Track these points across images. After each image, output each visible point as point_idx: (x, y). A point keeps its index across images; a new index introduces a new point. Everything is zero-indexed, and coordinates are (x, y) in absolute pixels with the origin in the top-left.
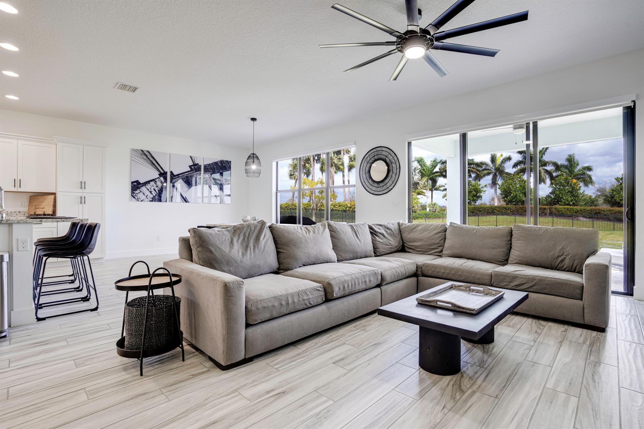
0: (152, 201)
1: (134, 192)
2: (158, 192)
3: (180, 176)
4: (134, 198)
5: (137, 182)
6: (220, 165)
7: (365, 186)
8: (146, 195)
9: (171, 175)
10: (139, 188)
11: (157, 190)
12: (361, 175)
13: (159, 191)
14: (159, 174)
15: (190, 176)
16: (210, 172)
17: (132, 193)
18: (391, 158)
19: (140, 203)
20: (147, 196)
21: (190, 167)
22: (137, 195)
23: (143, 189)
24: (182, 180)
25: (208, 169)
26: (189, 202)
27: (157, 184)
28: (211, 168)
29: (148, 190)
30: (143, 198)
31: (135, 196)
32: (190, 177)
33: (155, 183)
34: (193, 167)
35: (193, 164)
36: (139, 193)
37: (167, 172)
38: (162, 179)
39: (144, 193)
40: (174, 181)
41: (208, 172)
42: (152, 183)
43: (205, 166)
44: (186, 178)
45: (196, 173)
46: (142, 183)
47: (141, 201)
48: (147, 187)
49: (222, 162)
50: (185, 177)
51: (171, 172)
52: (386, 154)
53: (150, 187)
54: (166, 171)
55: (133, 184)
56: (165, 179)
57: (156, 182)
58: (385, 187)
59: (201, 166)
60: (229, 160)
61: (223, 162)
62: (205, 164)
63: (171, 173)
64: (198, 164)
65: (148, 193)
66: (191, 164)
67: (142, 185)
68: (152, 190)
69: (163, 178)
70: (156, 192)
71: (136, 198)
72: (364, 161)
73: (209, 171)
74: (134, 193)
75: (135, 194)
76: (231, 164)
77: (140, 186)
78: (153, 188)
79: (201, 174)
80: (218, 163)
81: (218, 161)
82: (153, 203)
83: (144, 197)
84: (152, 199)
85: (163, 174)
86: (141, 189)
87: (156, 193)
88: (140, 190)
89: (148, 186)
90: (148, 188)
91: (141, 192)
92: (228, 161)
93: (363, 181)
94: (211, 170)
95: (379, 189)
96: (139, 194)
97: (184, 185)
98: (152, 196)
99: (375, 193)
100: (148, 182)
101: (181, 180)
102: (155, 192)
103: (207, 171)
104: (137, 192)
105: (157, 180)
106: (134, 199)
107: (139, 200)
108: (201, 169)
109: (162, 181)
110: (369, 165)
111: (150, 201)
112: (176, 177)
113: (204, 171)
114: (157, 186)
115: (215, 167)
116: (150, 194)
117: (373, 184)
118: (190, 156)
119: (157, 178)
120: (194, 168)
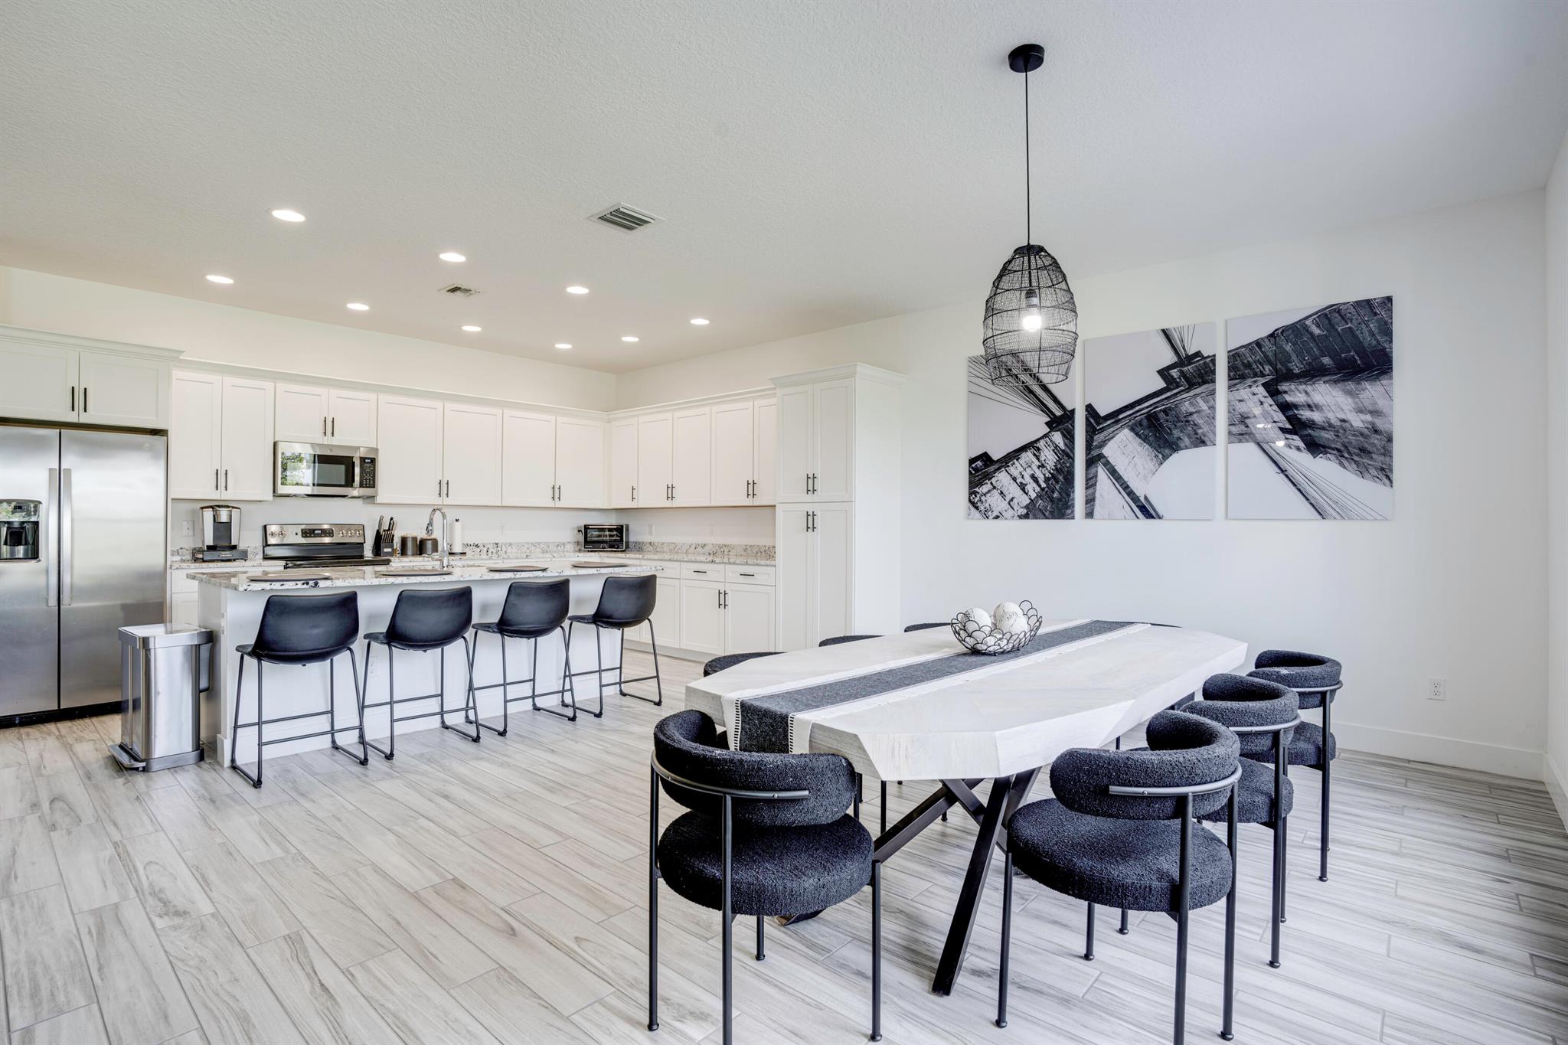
0: (1026, 516)
1: (977, 489)
2: (1043, 485)
3: (1121, 416)
4: (977, 508)
5: (985, 457)
6: (1317, 331)
8: (1008, 498)
9: (1087, 419)
10: (988, 476)
11: (1042, 477)
13: (1047, 480)
14: (1047, 423)
15: (1164, 411)
16: (1263, 375)
17: (971, 494)
19: (991, 523)
20: (1012, 499)
21: (1163, 373)
22: (983, 498)
23: (1002, 478)
24: (1132, 429)
25: (1248, 366)
26: (1160, 518)
27: (1042, 458)
28: (1266, 356)
29: (1014, 479)
30: (999, 509)
31: (979, 504)
32: (1162, 415)
33: (1034, 455)
34: (1175, 373)
35: (1175, 359)
36: (989, 491)
37: (1073, 411)
38: (1057, 437)
39: (1002, 493)
40: (1098, 438)
41: (1249, 381)
42: (1028, 456)
43: (1234, 356)
44: (1145, 423)
45: (1192, 393)
46: (998, 460)
47: (994, 518)
48: (1012, 469)
49: (1329, 316)
50: (1142, 420)
51: (1090, 408)
53: (1020, 469)
54: (1069, 409)
55: (973, 465)
56: (1069, 436)
57: (1039, 449)
59: (1213, 361)
60: (1375, 293)
61: (1339, 312)
62: (1233, 345)
63: (1087, 410)
64: (1198, 354)
65: (1013, 490)
66: (1169, 359)
67: (996, 466)
68: (1028, 479)
69: (1062, 433)
70: (1040, 486)
71: (982, 508)
73: (1256, 375)
74: (975, 493)
75: (978, 496)
76: (1390, 310)
77: (992, 468)
78: (1029, 471)
79: (1213, 393)
80: (1306, 329)
81: (1307, 318)
82: (1031, 523)
83: (1004, 505)
84: (1025, 511)
85: (1061, 421)
86: (993, 480)
87: (1038, 489)
88: (991, 483)
89: (1015, 468)
90: (1015, 473)
91: (994, 488)
92: (1368, 301)
94: (1267, 368)
96: (988, 495)
97: (1139, 449)
98: (1026, 501)
100: (1015, 454)
101: (1126, 431)
102: (1035, 485)
103: (1243, 377)
104: (985, 489)
105: (1041, 444)
106: (976, 513)
107: (990, 513)
108: (1213, 372)
109: (1056, 447)
111: (1020, 517)
112: (1109, 422)
113: (1230, 379)
114: (1043, 466)
115: (1288, 347)
116: (1022, 492)
118: (1164, 331)
119: (1042, 438)
120: (1183, 374)
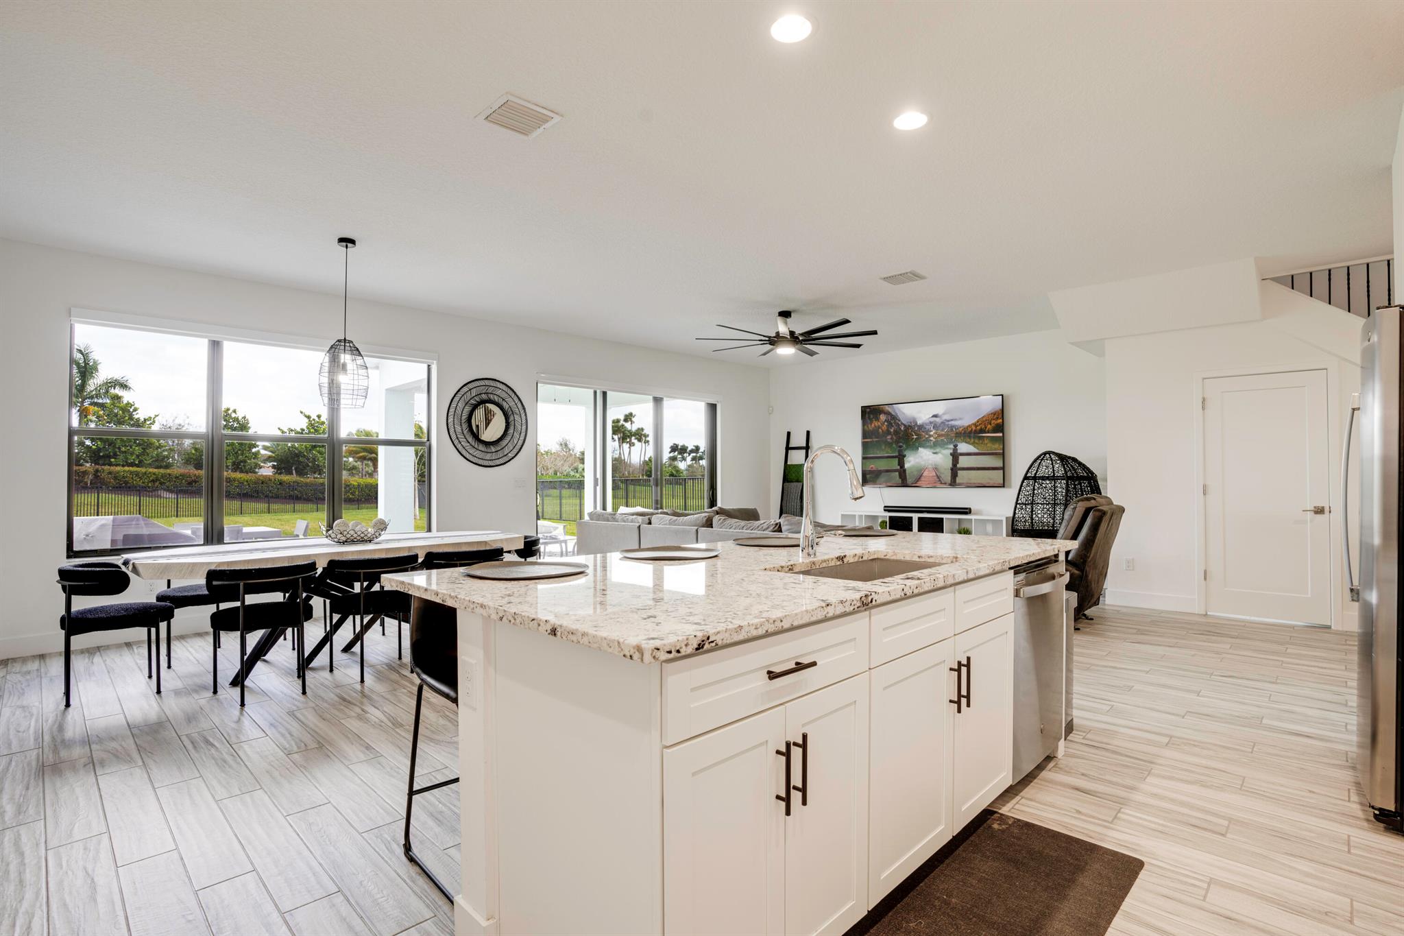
7: (459, 446)
12: (451, 425)
18: (512, 404)
52: (504, 395)
58: (500, 454)
72: (457, 399)
93: (454, 437)
95: (488, 456)
99: (480, 462)
110: (468, 409)
117: (476, 446)
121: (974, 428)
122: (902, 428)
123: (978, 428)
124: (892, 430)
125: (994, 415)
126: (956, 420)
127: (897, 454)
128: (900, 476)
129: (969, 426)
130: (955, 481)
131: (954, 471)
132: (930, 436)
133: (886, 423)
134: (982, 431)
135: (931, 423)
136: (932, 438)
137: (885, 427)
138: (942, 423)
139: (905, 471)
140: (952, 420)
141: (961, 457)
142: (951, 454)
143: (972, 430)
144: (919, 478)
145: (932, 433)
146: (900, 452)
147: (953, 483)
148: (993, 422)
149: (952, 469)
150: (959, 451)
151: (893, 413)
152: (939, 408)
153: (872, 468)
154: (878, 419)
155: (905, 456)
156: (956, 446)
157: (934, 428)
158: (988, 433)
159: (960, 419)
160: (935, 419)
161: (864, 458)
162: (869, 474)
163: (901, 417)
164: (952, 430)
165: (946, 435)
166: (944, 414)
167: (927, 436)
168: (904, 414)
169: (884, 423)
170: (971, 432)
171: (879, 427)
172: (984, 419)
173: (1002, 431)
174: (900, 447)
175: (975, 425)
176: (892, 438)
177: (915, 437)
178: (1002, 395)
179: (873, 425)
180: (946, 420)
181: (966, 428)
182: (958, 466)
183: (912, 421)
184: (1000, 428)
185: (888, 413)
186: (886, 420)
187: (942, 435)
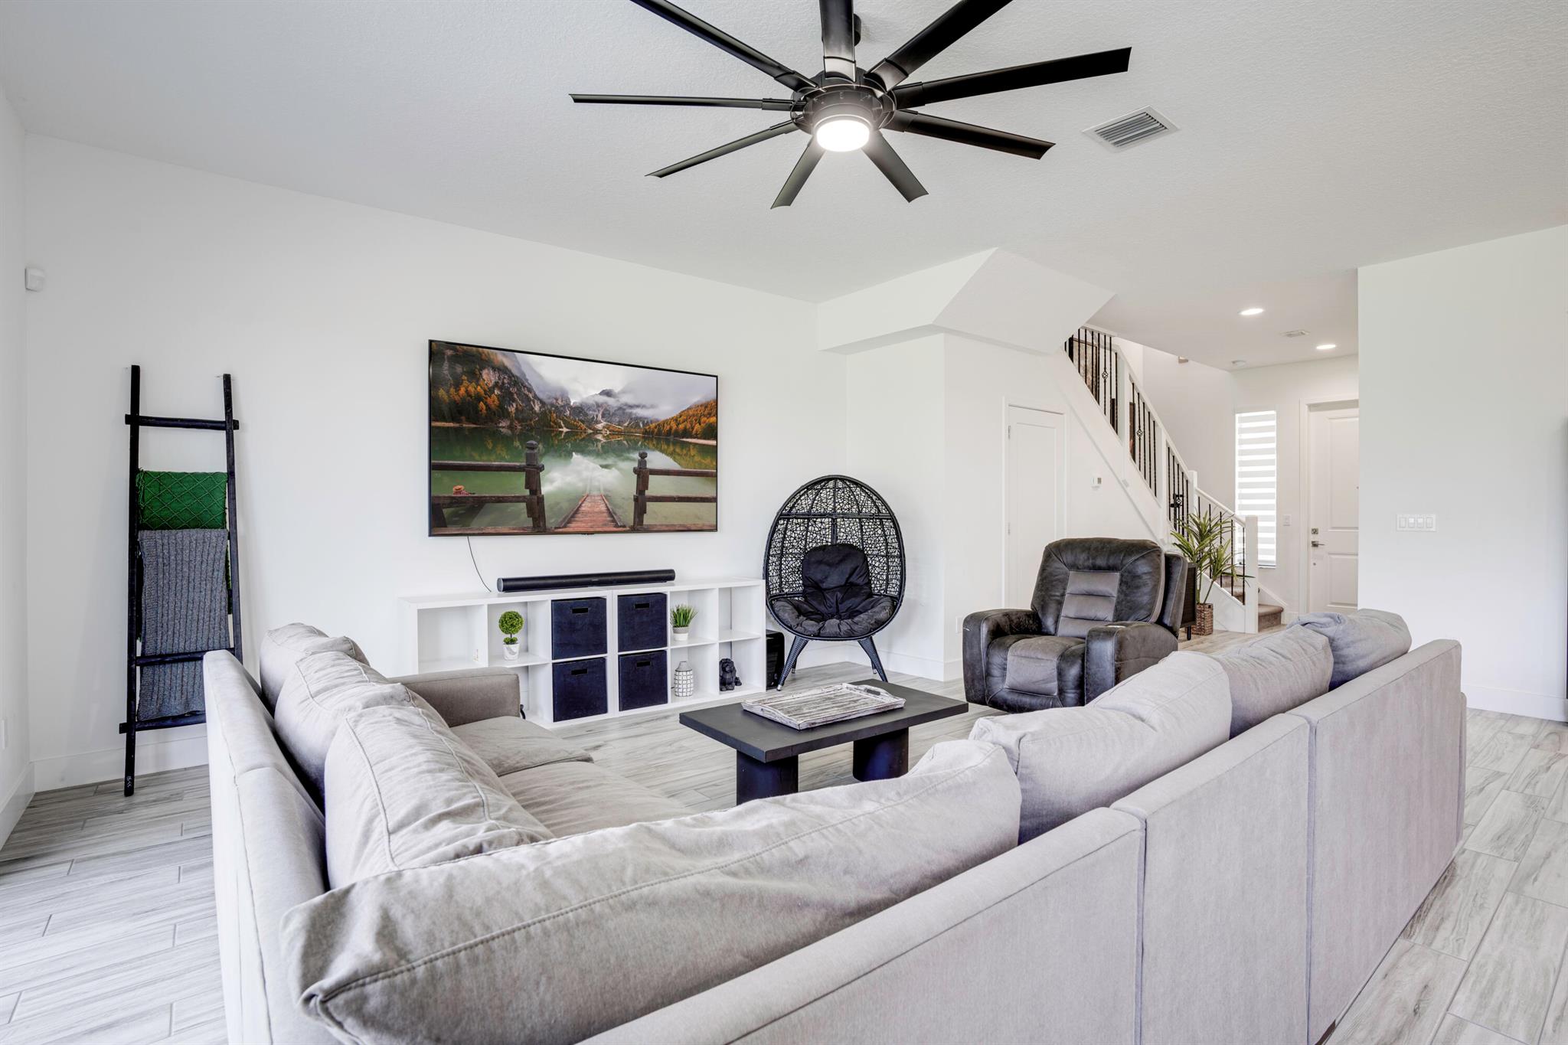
121: (674, 427)
122: (537, 408)
123: (681, 426)
124: (512, 409)
125: (706, 407)
126: (644, 407)
127: (524, 464)
128: (531, 512)
129: (666, 422)
130: (641, 522)
131: (641, 502)
132: (597, 432)
133: (497, 392)
134: (687, 433)
135: (598, 405)
136: (600, 437)
137: (494, 400)
138: (620, 408)
139: (541, 500)
140: (638, 406)
141: (651, 478)
142: (635, 471)
143: (671, 428)
144: (573, 516)
145: (599, 426)
146: (529, 457)
147: (638, 526)
148: (703, 419)
149: (636, 500)
150: (649, 466)
151: (515, 372)
152: (615, 379)
153: (459, 491)
154: (474, 376)
155: (542, 468)
156: (643, 456)
157: (603, 417)
158: (696, 437)
159: (652, 407)
160: (604, 399)
161: (433, 467)
162: (450, 505)
163: (533, 382)
164: (637, 425)
165: (626, 434)
166: (623, 392)
167: (590, 431)
168: (540, 376)
169: (491, 390)
170: (669, 433)
171: (479, 398)
172: (691, 413)
173: (715, 438)
174: (532, 448)
175: (675, 419)
176: (511, 427)
177: (565, 430)
178: (717, 377)
179: (462, 391)
180: (626, 405)
181: (661, 425)
182: (648, 493)
183: (558, 395)
184: (712, 432)
185: (502, 370)
186: (496, 384)
187: (620, 433)
